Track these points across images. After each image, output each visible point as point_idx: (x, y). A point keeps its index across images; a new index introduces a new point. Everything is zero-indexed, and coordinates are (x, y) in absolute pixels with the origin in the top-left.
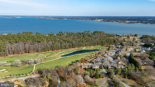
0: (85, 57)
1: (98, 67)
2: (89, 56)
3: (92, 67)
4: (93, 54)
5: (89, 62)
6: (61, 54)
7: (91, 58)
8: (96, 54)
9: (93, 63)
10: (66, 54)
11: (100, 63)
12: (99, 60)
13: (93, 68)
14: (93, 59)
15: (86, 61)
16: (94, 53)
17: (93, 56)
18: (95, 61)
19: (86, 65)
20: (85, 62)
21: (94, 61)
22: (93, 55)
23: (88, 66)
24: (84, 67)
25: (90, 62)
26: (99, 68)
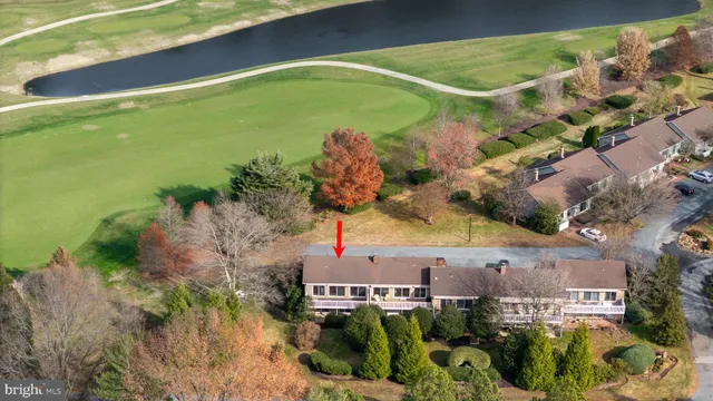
0: (423, 108)
1: (608, 308)
2: (488, 105)
3: (484, 299)
4: (571, 59)
5: (461, 199)
6: (44, 57)
7: (531, 132)
8: (616, 74)
9: (537, 221)
10: (126, 52)
11: (657, 235)
12: (652, 175)
13: (512, 313)
14: (554, 158)
15: (415, 179)
16: (587, 54)
17: (559, 106)
18: (579, 191)
19: (394, 268)
20: (404, 196)
21: (547, 192)
22: (567, 89)
23: (426, 275)
24: (346, 303)
25: (490, 208)
26: (630, 320)
